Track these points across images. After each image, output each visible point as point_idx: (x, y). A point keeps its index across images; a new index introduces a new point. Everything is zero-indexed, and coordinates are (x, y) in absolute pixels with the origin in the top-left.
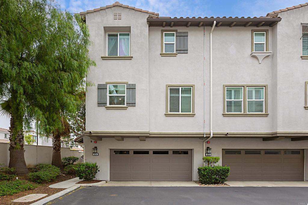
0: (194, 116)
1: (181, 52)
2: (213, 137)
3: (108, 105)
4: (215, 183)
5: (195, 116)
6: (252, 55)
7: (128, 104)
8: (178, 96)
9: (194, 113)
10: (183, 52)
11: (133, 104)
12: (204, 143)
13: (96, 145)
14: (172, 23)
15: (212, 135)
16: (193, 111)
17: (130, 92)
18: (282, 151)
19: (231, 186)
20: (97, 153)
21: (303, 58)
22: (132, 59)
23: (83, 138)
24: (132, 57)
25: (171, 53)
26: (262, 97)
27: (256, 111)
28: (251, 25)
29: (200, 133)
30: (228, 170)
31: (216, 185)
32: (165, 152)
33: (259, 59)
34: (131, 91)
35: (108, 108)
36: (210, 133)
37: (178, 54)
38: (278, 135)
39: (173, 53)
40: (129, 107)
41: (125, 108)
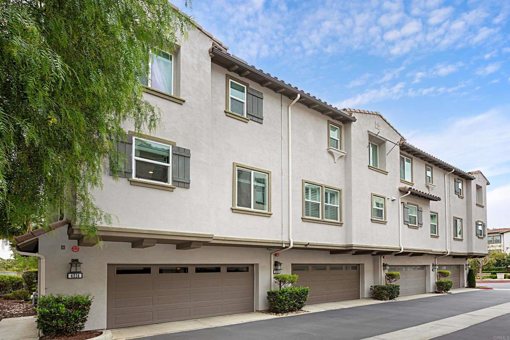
0: (270, 217)
1: (254, 119)
2: (293, 248)
3: (134, 177)
4: (292, 311)
5: (272, 216)
6: (329, 150)
7: (175, 183)
8: (249, 183)
9: (271, 211)
10: (257, 120)
11: (186, 185)
12: (272, 256)
13: (75, 256)
14: (236, 66)
15: (292, 245)
16: (269, 209)
17: (181, 162)
18: (344, 266)
19: (312, 311)
20: (80, 272)
21: (370, 168)
22: (184, 104)
23: (38, 239)
24: (184, 101)
25: (240, 115)
26: (335, 202)
27: (331, 219)
28: (329, 115)
29: (279, 241)
30: (307, 292)
31: (294, 312)
32: (217, 269)
33: (335, 156)
34: (181, 159)
35: (133, 183)
36: (290, 242)
37: (250, 121)
38: (354, 248)
39: (243, 116)
40: (177, 189)
41: (170, 189)
